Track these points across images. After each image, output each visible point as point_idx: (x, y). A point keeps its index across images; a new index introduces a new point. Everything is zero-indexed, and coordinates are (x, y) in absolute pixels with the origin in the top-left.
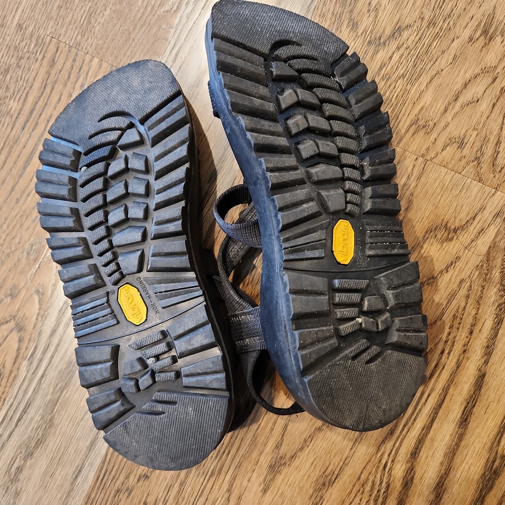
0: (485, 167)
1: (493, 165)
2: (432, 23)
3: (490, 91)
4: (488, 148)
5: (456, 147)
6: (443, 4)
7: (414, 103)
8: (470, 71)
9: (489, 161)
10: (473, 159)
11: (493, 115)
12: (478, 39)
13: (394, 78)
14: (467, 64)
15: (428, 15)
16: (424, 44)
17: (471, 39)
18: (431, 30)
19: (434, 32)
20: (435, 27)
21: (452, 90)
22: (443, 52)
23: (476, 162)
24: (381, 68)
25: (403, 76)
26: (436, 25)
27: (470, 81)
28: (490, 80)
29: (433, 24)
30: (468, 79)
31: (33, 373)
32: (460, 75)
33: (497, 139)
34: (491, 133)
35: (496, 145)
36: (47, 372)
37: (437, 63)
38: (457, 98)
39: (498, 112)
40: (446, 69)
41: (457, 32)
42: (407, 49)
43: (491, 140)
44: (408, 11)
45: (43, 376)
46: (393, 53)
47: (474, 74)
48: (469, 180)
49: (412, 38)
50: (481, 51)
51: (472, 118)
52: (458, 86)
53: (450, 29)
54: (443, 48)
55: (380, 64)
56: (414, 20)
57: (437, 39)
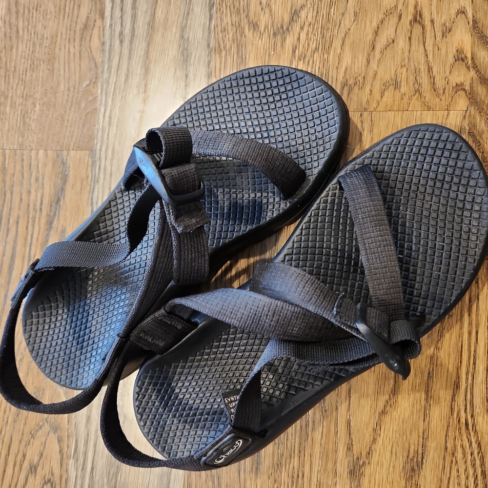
0: (428, 94)
1: (435, 90)
3: (401, 28)
4: (423, 77)
5: (393, 89)
7: (337, 67)
8: (375, 19)
9: (429, 89)
10: (413, 93)
11: (413, 47)
13: (309, 54)
14: (369, 15)
16: (323, 15)
21: (365, 42)
22: (343, 14)
23: (417, 94)
24: (294, 52)
25: (317, 49)
27: (378, 27)
28: (396, 19)
30: (376, 27)
31: (82, 470)
32: (368, 27)
33: (427, 67)
34: (419, 63)
35: (429, 71)
36: (95, 463)
37: (342, 25)
38: (374, 47)
39: (417, 43)
40: (353, 27)
42: (310, 25)
43: (422, 69)
45: (92, 468)
46: (299, 34)
47: (379, 20)
48: (419, 113)
49: (310, 15)
51: (396, 57)
52: (370, 37)
54: (341, 11)
55: (291, 48)
57: (332, 6)
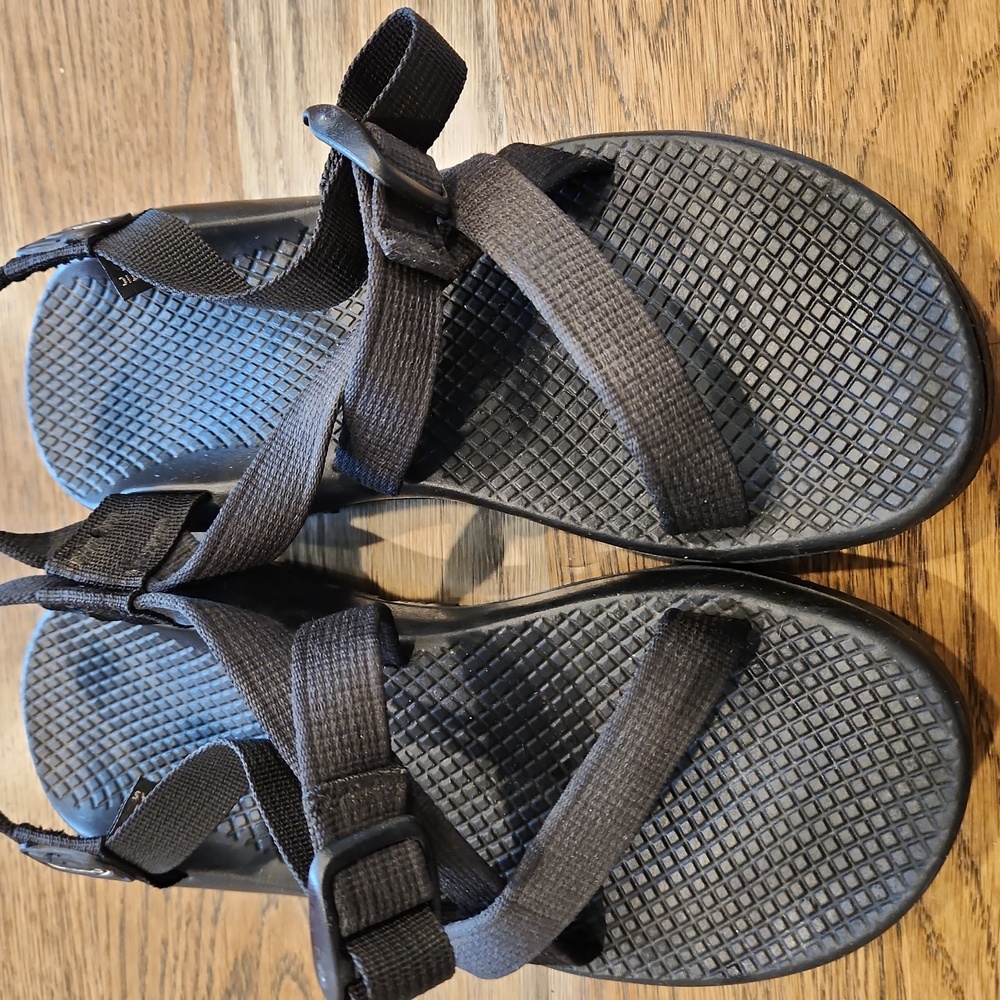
2: (784, 51)
8: (944, 92)
12: (914, 15)
15: (763, 39)
17: (897, 26)
18: (790, 66)
19: (802, 66)
20: (797, 53)
21: (925, 159)
22: (851, 93)
26: (797, 47)
27: (956, 114)
29: (788, 50)
30: (950, 114)
32: (925, 116)
37: (852, 123)
38: (950, 168)
40: (882, 124)
41: (856, 31)
44: (714, 60)
47: (956, 93)
49: (759, 108)
50: (940, 34)
52: (936, 139)
53: (833, 36)
54: (844, 85)
56: (739, 71)
57: (817, 74)
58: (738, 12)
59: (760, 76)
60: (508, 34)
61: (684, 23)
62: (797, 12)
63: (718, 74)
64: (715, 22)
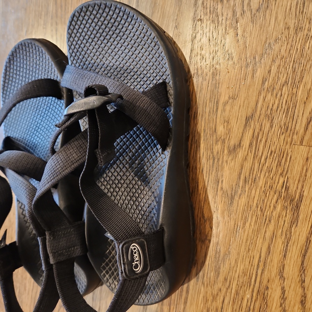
2: (298, 29)
6: (304, 8)
7: (305, 103)
13: (277, 87)
15: (292, 23)
16: (297, 49)
18: (299, 35)
19: (304, 35)
20: (303, 30)
24: (263, 83)
25: (286, 83)
26: (304, 28)
29: (300, 29)
42: (282, 58)
44: (273, 27)
46: (271, 67)
49: (284, 48)
55: (261, 80)
56: (281, 32)
57: (308, 40)
58: (286, 11)
59: (287, 36)
60: (205, 4)
61: (266, 12)
62: (307, 15)
63: (273, 32)
64: (277, 13)
